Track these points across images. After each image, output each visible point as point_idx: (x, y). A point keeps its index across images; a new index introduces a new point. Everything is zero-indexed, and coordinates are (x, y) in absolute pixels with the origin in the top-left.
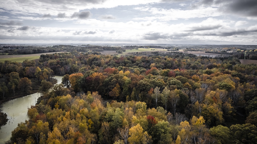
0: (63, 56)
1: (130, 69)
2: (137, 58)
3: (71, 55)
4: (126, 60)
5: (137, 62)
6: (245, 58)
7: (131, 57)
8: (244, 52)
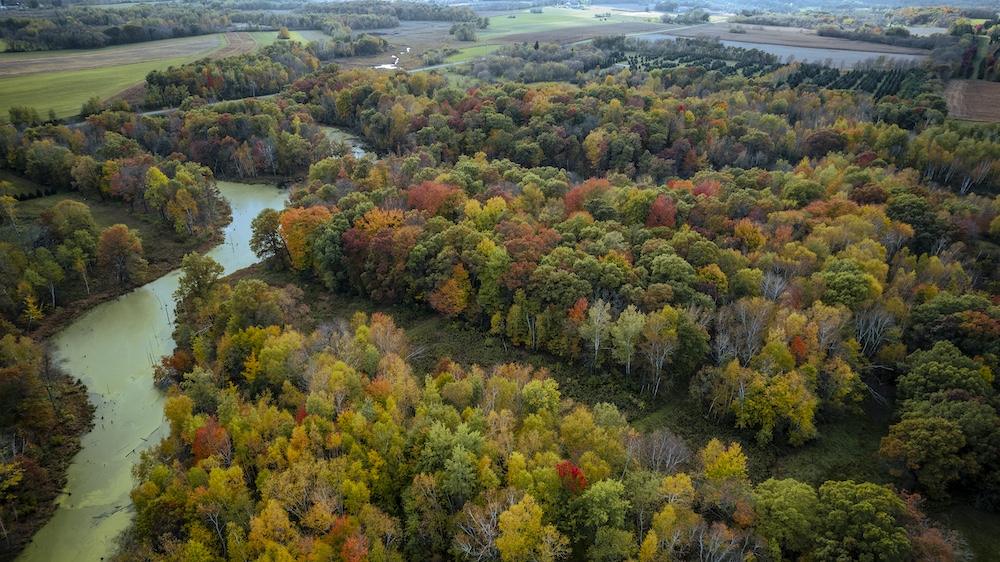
0: (236, 74)
1: (507, 172)
2: (535, 99)
3: (270, 69)
4: (493, 115)
5: (534, 120)
6: (975, 74)
7: (508, 92)
8: (983, 31)
